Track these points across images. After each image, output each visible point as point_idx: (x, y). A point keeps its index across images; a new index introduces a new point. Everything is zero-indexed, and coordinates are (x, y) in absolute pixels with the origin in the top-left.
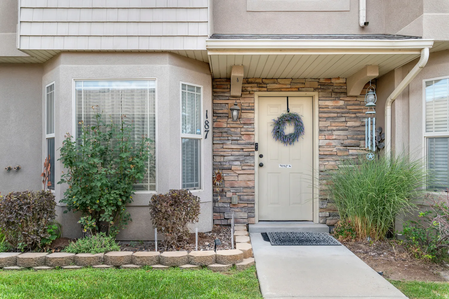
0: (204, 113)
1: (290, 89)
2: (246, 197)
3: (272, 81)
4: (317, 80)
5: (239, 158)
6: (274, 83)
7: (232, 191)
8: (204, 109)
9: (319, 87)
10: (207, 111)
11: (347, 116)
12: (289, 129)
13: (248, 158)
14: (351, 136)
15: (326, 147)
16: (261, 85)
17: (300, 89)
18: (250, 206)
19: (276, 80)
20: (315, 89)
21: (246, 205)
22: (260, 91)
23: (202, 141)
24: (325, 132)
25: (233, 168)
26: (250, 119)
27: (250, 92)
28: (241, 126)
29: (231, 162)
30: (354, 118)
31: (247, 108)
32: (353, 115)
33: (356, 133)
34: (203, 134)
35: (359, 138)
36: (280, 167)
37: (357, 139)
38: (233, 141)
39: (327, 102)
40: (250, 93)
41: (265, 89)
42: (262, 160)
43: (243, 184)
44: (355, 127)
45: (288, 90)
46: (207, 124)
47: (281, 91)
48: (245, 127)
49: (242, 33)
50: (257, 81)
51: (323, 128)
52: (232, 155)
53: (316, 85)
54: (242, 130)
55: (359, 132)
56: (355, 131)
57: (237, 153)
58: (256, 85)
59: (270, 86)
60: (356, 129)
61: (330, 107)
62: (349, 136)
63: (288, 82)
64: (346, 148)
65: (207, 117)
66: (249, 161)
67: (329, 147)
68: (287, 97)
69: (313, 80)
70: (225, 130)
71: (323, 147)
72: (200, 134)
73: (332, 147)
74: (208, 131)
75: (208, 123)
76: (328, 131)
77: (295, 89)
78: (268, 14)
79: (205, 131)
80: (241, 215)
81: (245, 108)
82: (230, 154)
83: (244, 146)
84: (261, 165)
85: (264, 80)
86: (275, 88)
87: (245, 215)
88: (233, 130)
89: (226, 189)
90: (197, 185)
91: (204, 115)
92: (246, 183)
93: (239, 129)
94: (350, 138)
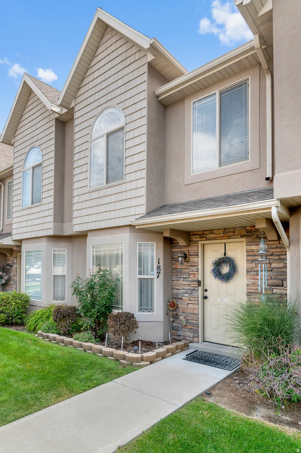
0: (156, 260)
1: (223, 238)
2: (192, 321)
3: (210, 232)
4: (244, 228)
5: (187, 291)
6: (211, 233)
7: (183, 315)
8: (156, 258)
9: (246, 234)
10: (159, 259)
11: (272, 258)
12: (225, 269)
13: (194, 291)
14: (274, 276)
15: (252, 285)
16: (202, 236)
17: (230, 237)
18: (195, 328)
19: (212, 231)
20: (242, 236)
21: (192, 327)
22: (201, 241)
23: (155, 279)
24: (251, 272)
25: (184, 298)
26: (194, 262)
27: (194, 241)
28: (189, 268)
29: (183, 294)
30: (277, 260)
31: (193, 254)
32: (277, 258)
33: (280, 274)
34: (156, 275)
35: (281, 279)
36: (219, 300)
37: (280, 279)
38: (184, 279)
39: (252, 246)
40: (195, 243)
41: (205, 239)
42: (206, 294)
43: (191, 312)
44: (278, 268)
45: (221, 238)
46: (158, 268)
47: (216, 239)
48: (191, 268)
49: (182, 201)
50: (199, 233)
51: (250, 270)
52: (183, 289)
53: (244, 232)
54: (190, 270)
55: (282, 273)
56: (279, 272)
57: (186, 288)
58: (199, 236)
59: (209, 236)
60: (280, 270)
61: (255, 251)
62: (272, 277)
63: (221, 232)
64: (270, 287)
65: (159, 263)
66: (195, 294)
67: (254, 285)
68: (225, 243)
69: (241, 228)
70: (179, 271)
71: (249, 285)
72: (153, 275)
73: (257, 286)
74: (160, 273)
75: (160, 267)
76: (254, 271)
77: (227, 237)
78: (198, 184)
79: (157, 273)
80: (188, 334)
81: (192, 254)
82: (182, 288)
83: (191, 283)
84: (205, 298)
85: (204, 232)
86: (211, 237)
87: (191, 335)
88: (184, 270)
89: (179, 314)
90: (152, 309)
91: (156, 262)
92: (192, 311)
93: (188, 270)
94: (273, 279)
